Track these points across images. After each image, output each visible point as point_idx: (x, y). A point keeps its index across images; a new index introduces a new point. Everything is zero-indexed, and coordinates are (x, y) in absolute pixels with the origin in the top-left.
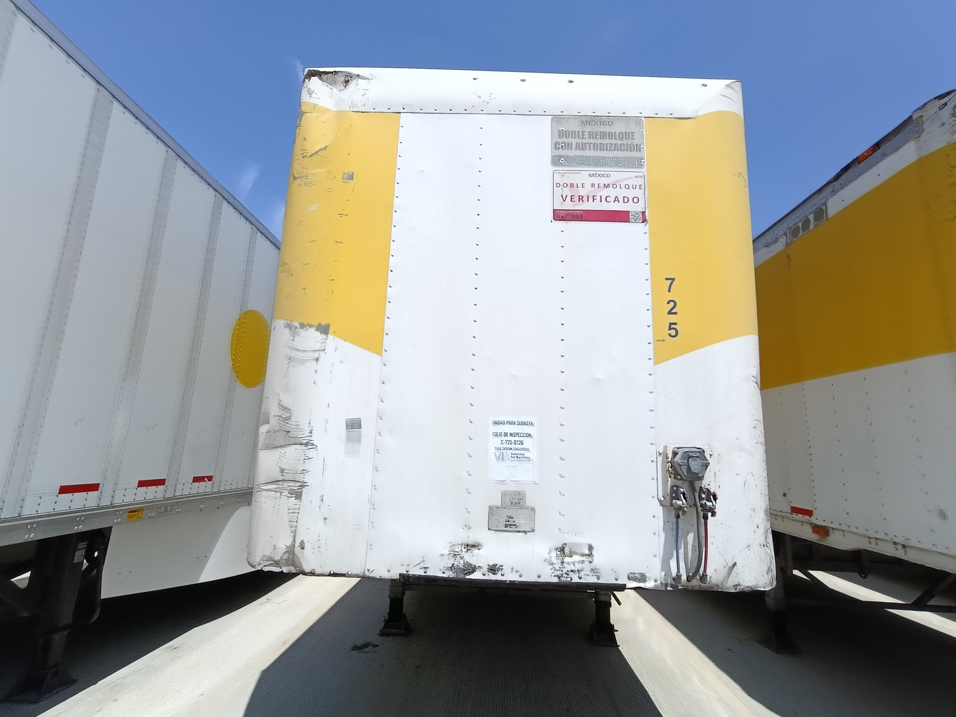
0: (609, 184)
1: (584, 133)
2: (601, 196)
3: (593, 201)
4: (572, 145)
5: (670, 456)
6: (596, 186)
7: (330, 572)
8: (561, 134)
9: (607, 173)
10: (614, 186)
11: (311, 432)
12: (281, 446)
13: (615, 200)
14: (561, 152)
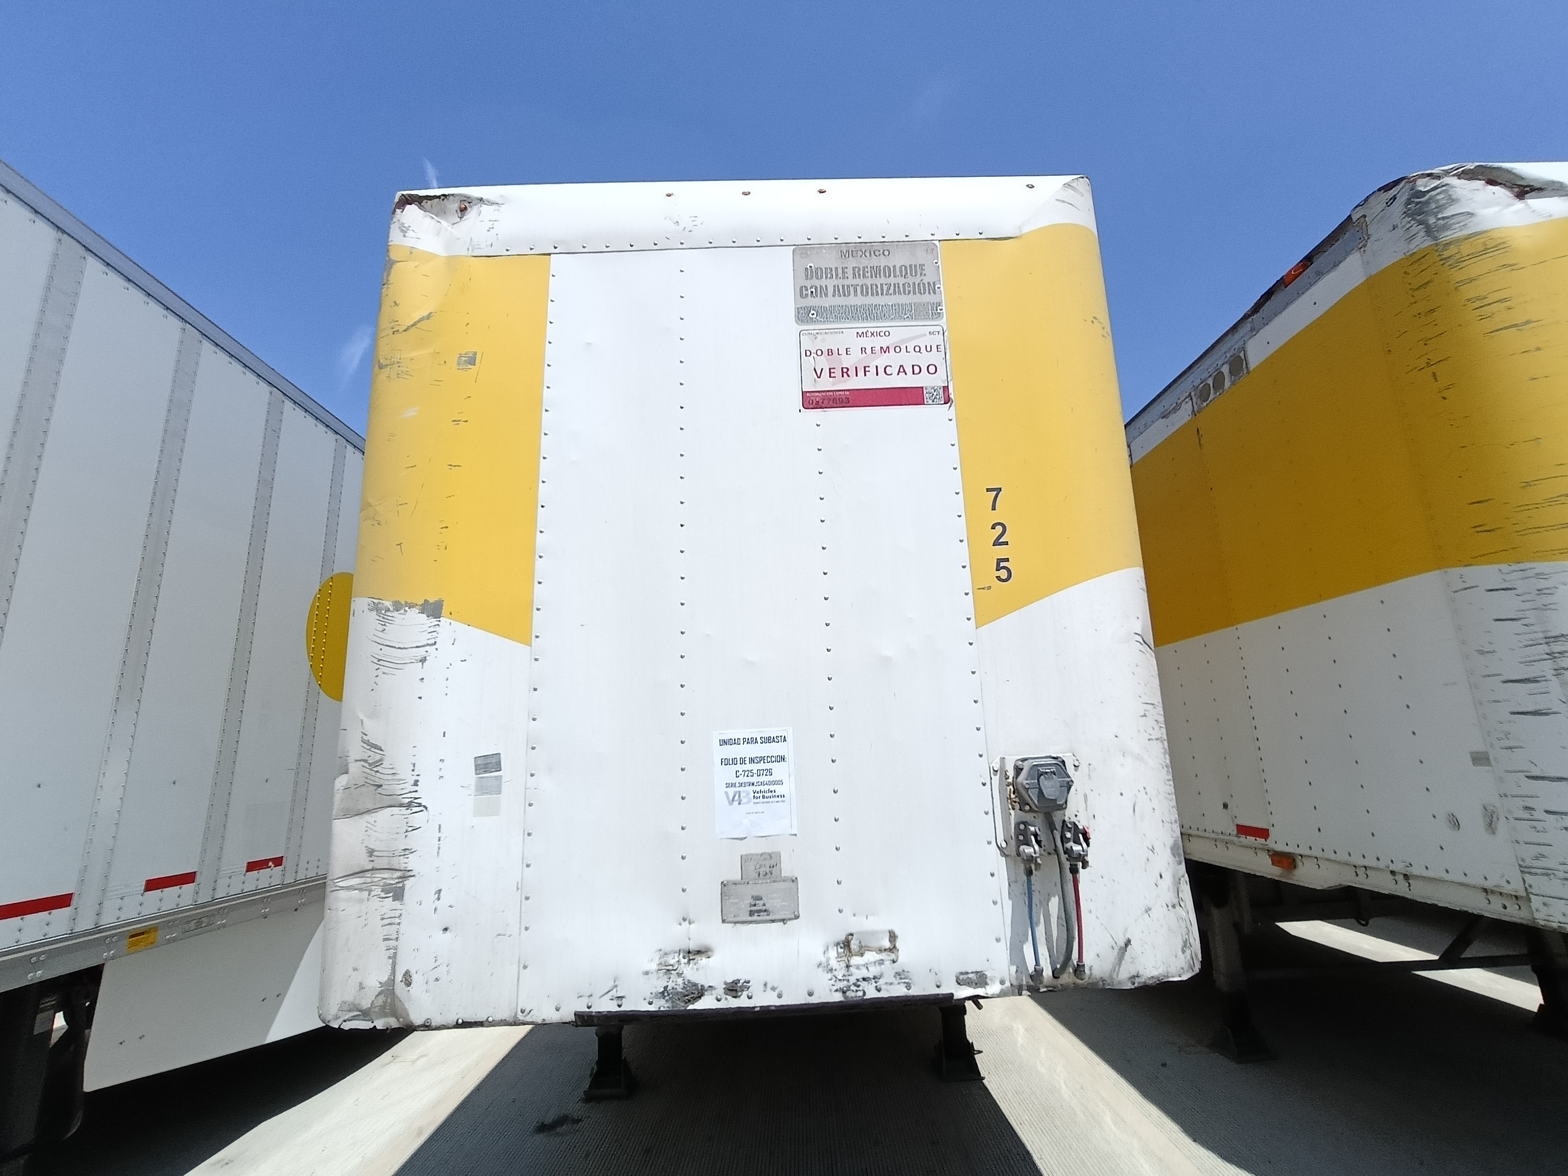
0: (888, 347)
1: (846, 270)
2: (877, 367)
3: (865, 375)
4: (826, 289)
5: (1011, 773)
6: (869, 351)
7: (458, 1020)
8: (810, 273)
9: (884, 330)
10: (897, 349)
11: (416, 783)
12: (368, 812)
13: (899, 372)
14: (811, 302)
